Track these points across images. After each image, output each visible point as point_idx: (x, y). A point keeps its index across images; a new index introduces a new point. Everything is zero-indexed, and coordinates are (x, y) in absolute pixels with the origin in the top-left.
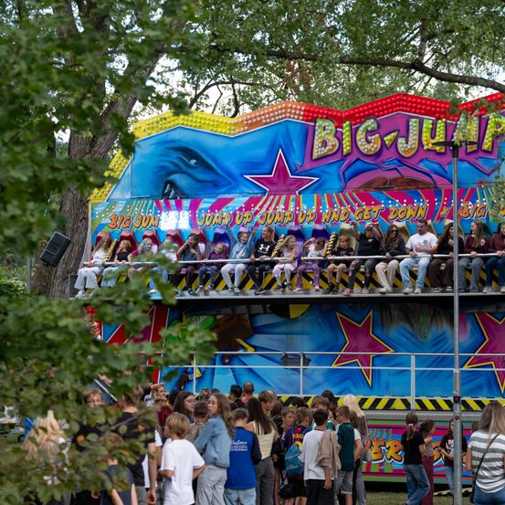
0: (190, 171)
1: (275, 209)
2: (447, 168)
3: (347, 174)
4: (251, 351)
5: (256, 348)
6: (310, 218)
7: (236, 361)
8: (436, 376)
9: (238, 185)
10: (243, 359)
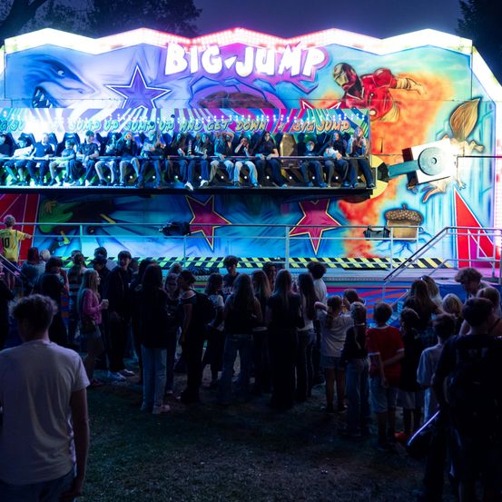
0: (58, 80)
1: (138, 119)
2: (276, 87)
3: (194, 88)
4: (112, 223)
5: (116, 221)
6: (169, 127)
7: (100, 231)
8: (265, 243)
9: (100, 92)
10: (106, 230)
